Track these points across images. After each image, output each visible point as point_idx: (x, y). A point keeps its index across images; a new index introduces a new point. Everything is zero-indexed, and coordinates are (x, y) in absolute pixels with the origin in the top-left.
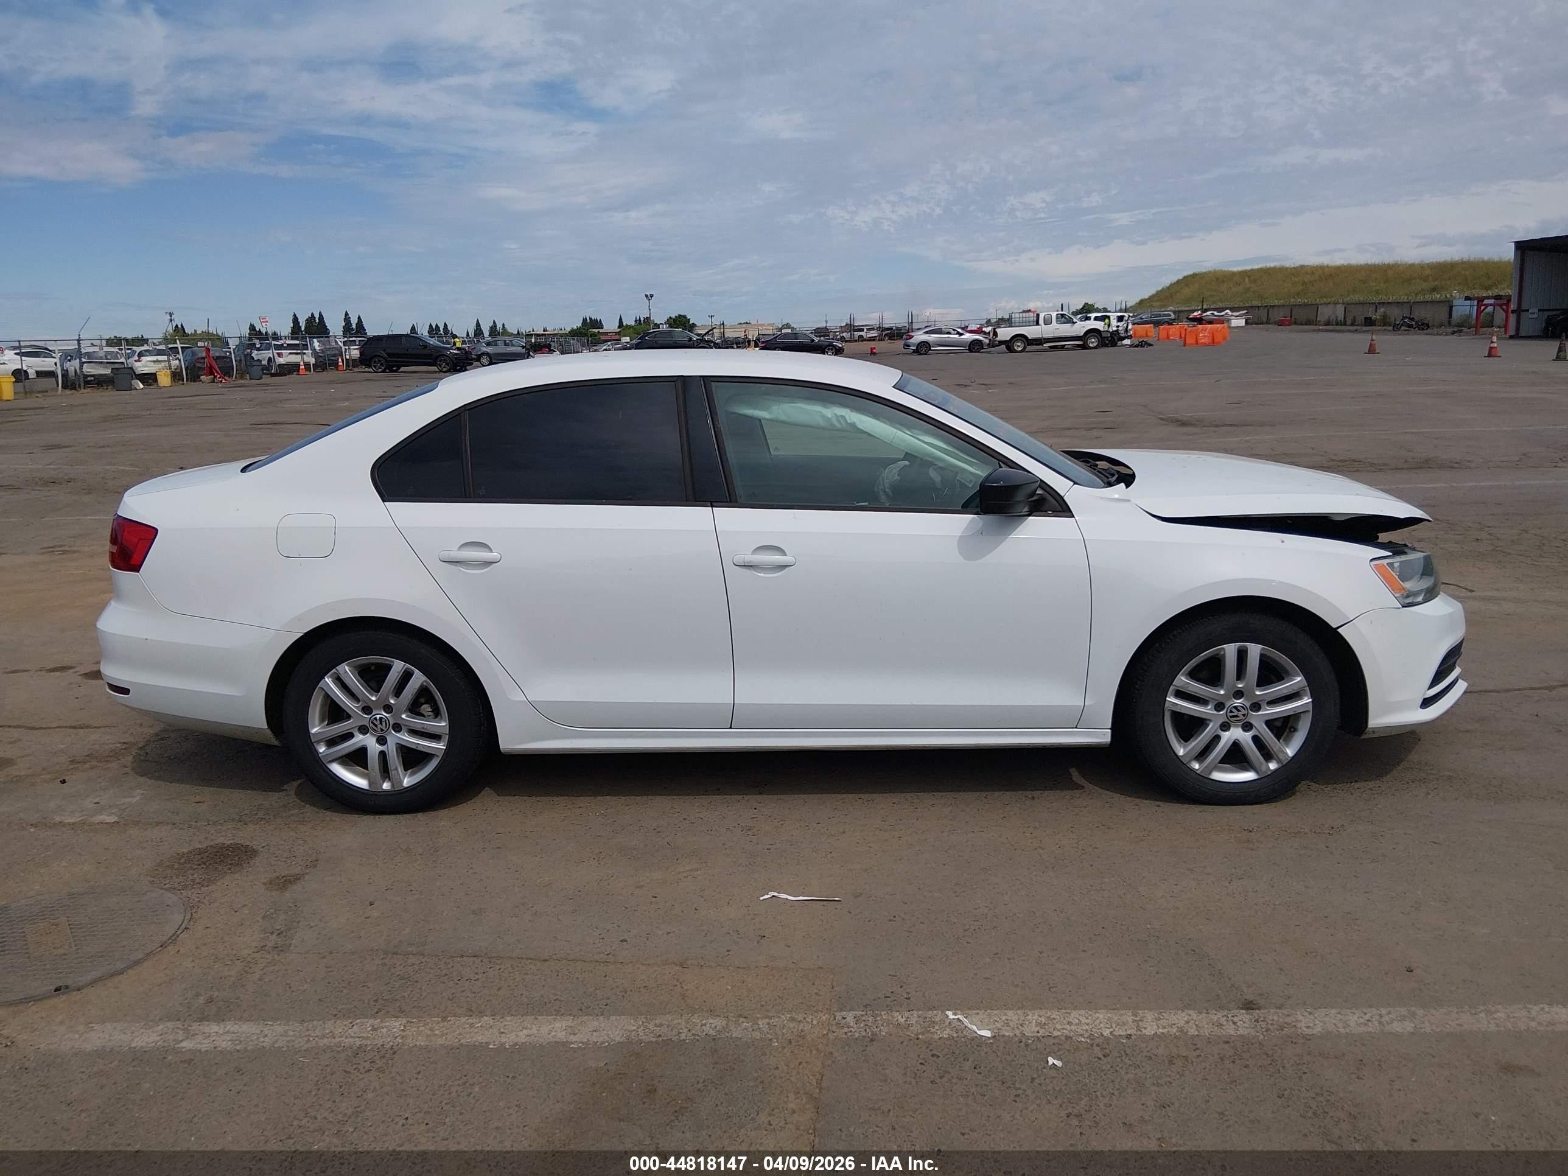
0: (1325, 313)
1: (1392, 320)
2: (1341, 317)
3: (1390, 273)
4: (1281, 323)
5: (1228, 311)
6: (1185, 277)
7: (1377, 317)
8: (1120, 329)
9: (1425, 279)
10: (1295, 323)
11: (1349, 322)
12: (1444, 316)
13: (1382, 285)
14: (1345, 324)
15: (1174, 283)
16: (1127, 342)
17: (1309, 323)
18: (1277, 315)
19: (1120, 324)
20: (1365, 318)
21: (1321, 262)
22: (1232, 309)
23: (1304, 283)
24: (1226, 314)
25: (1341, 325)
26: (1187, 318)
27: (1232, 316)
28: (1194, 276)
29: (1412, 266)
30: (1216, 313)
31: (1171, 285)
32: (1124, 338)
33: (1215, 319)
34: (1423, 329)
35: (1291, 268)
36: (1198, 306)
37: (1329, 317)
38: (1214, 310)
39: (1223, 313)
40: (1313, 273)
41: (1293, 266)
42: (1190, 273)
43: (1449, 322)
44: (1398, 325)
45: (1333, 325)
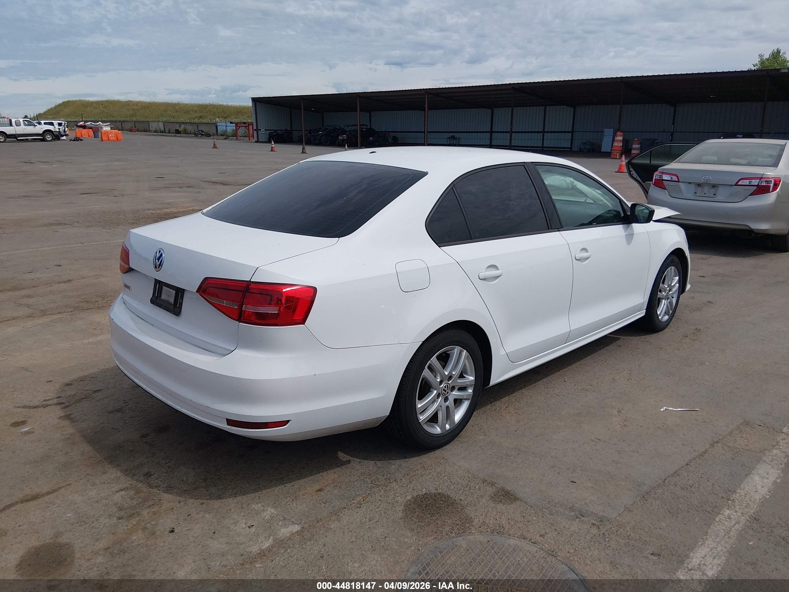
0: (153, 126)
1: (189, 131)
2: (162, 129)
3: (177, 108)
4: (131, 130)
5: (100, 123)
6: (63, 103)
7: (181, 129)
8: (61, 130)
9: (196, 112)
10: (138, 131)
11: (167, 132)
12: (215, 131)
13: (175, 113)
14: (165, 132)
15: (58, 106)
16: (64, 138)
17: (145, 131)
18: (128, 126)
19: (61, 127)
20: (176, 130)
21: (140, 100)
22: (103, 122)
23: (133, 110)
24: (100, 124)
25: (163, 133)
26: (77, 125)
27: (103, 125)
28: (68, 102)
29: (186, 105)
30: (93, 124)
31: (56, 106)
32: (63, 136)
33: (93, 127)
34: (208, 136)
35: (124, 102)
36: (79, 119)
37: (156, 129)
38: (91, 121)
39: (97, 124)
40: (137, 105)
41: (124, 101)
42: (66, 100)
43: (217, 134)
44: (197, 134)
45: (159, 132)
